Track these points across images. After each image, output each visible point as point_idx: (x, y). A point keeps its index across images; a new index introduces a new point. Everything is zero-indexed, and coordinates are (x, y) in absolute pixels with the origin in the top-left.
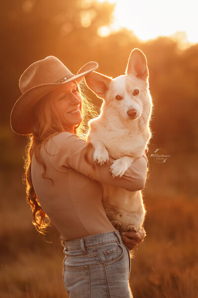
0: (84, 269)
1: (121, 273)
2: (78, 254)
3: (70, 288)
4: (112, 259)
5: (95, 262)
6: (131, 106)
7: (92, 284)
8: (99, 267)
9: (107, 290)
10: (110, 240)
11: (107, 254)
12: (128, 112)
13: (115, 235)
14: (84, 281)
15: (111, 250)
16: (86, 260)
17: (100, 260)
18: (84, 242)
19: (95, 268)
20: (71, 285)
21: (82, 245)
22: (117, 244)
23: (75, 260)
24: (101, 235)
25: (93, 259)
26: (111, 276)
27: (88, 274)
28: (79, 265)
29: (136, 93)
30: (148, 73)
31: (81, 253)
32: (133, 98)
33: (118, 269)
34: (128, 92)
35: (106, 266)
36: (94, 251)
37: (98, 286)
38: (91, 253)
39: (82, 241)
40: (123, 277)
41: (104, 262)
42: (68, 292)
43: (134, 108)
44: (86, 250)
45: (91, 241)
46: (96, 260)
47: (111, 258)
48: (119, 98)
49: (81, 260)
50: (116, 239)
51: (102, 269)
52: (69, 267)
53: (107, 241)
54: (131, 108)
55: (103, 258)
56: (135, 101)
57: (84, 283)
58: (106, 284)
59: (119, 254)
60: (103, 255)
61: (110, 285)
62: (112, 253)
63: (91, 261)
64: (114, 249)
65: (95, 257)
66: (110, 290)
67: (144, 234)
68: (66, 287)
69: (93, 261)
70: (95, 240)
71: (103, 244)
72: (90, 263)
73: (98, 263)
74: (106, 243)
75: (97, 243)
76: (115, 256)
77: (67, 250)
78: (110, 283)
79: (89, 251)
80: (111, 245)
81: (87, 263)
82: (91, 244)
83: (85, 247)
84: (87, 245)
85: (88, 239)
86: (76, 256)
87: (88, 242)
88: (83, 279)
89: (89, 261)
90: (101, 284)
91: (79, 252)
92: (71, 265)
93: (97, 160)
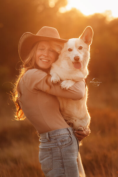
0: (49, 150)
1: (71, 153)
2: (45, 141)
3: (41, 162)
4: (66, 145)
5: (55, 146)
6: (77, 55)
7: (53, 159)
8: (57, 149)
9: (62, 163)
10: (64, 133)
11: (62, 142)
12: (74, 58)
13: (68, 130)
14: (49, 157)
15: (65, 139)
16: (50, 145)
17: (58, 145)
18: (49, 134)
19: (55, 150)
20: (42, 159)
21: (47, 136)
22: (69, 136)
23: (44, 145)
24: (58, 130)
25: (54, 144)
26: (64, 154)
27: (51, 153)
28: (46, 148)
29: (80, 48)
30: (91, 43)
31: (47, 141)
32: (78, 50)
33: (69, 150)
34: (76, 47)
35: (62, 148)
36: (54, 140)
37: (57, 161)
38: (53, 141)
39: (47, 134)
40: (73, 155)
41: (60, 146)
42: (41, 164)
43: (78, 56)
44: (50, 139)
45: (53, 133)
46: (55, 145)
47: (64, 143)
48: (70, 50)
49: (47, 145)
50: (69, 132)
51: (59, 150)
52: (41, 149)
53: (62, 133)
54: (76, 56)
55: (60, 144)
56: (80, 52)
57: (49, 159)
58: (62, 159)
59: (69, 141)
60: (60, 142)
61: (64, 160)
62: (65, 141)
63: (53, 146)
64: (67, 138)
65: (55, 143)
66: (64, 163)
67: (89, 132)
68: (39, 161)
69: (54, 145)
70: (55, 133)
71: (60, 135)
72: (52, 147)
73: (57, 147)
74: (61, 135)
75: (56, 135)
76: (67, 142)
77: (40, 139)
78: (64, 158)
79: (52, 140)
80: (65, 136)
81: (51, 147)
82: (53, 136)
83: (49, 137)
84: (51, 136)
85: (51, 132)
86: (44, 142)
87: (51, 134)
88: (48, 156)
89: (52, 146)
90: (59, 159)
91: (46, 140)
92: (42, 148)
93: (53, 81)
